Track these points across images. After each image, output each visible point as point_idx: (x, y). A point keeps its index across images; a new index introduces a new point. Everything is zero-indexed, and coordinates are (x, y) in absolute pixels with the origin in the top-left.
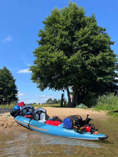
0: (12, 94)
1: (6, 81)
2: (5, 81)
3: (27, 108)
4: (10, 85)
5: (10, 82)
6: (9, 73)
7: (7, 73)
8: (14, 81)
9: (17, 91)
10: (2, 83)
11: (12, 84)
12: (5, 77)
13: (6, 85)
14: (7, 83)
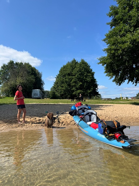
0: (92, 88)
1: (85, 75)
2: (83, 75)
3: (83, 109)
4: (89, 79)
5: (88, 75)
6: (87, 66)
7: (85, 66)
8: (93, 74)
9: (97, 85)
10: (81, 78)
11: (91, 77)
12: (83, 71)
13: (85, 80)
14: (86, 77)
